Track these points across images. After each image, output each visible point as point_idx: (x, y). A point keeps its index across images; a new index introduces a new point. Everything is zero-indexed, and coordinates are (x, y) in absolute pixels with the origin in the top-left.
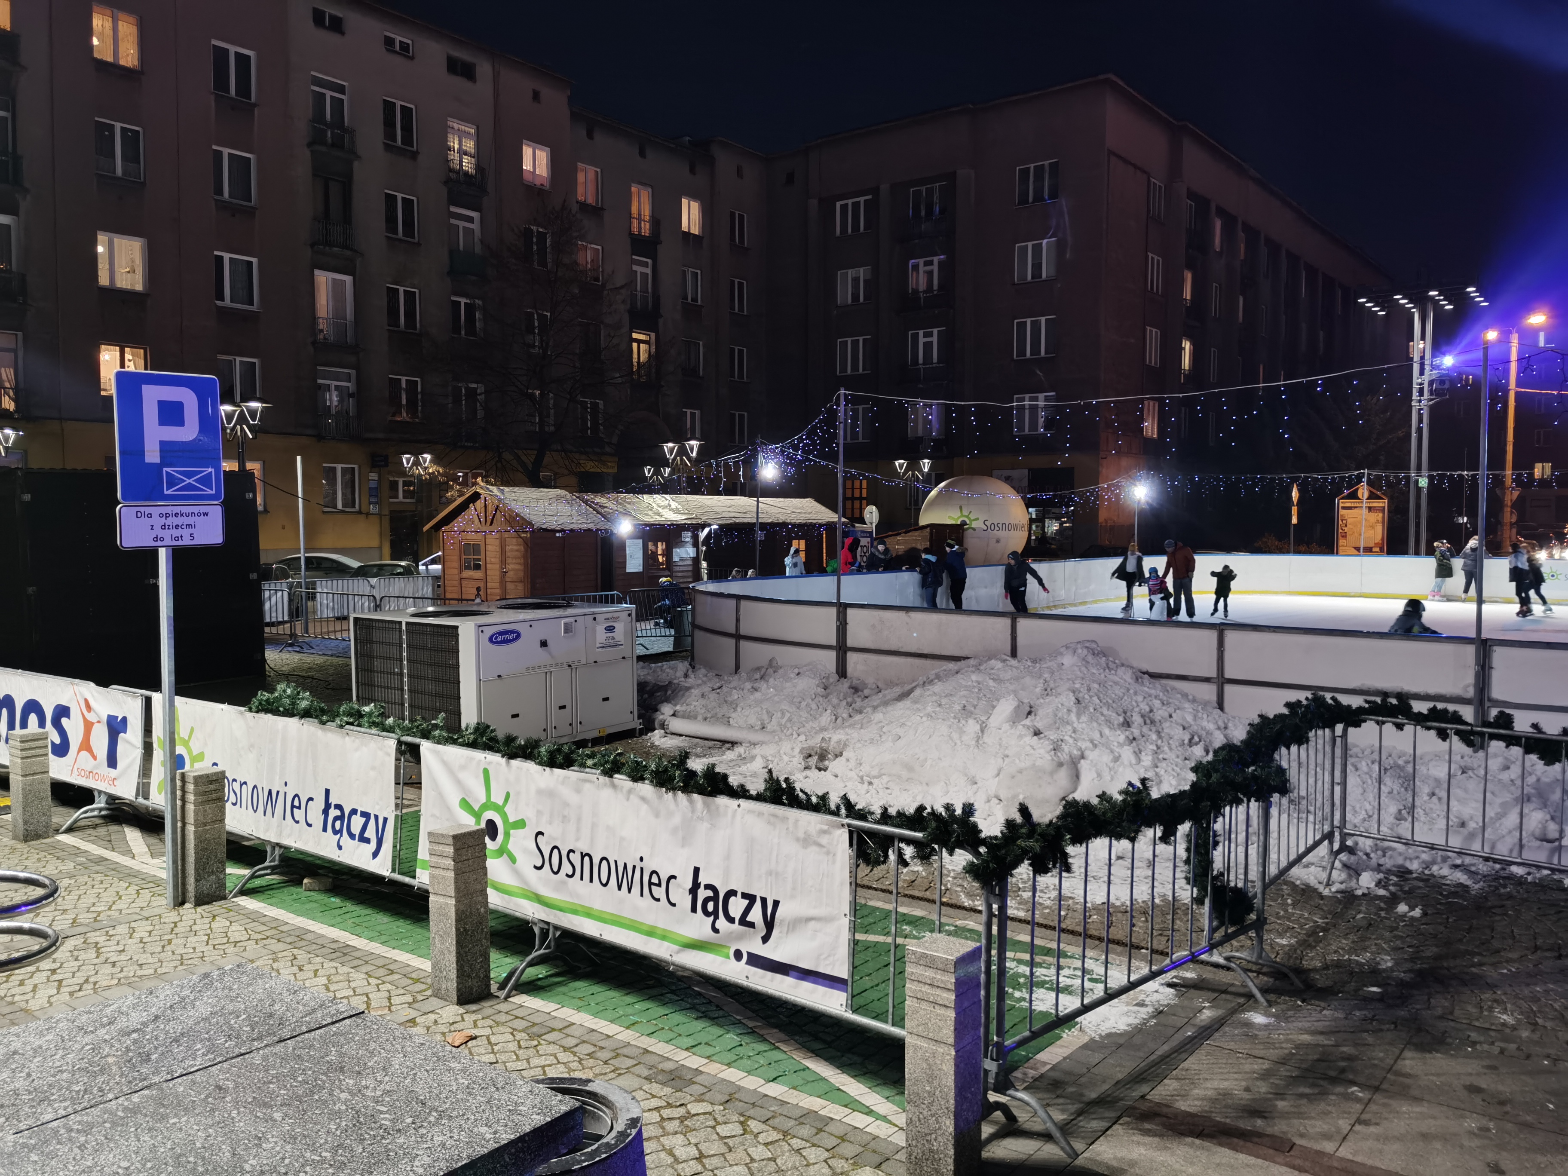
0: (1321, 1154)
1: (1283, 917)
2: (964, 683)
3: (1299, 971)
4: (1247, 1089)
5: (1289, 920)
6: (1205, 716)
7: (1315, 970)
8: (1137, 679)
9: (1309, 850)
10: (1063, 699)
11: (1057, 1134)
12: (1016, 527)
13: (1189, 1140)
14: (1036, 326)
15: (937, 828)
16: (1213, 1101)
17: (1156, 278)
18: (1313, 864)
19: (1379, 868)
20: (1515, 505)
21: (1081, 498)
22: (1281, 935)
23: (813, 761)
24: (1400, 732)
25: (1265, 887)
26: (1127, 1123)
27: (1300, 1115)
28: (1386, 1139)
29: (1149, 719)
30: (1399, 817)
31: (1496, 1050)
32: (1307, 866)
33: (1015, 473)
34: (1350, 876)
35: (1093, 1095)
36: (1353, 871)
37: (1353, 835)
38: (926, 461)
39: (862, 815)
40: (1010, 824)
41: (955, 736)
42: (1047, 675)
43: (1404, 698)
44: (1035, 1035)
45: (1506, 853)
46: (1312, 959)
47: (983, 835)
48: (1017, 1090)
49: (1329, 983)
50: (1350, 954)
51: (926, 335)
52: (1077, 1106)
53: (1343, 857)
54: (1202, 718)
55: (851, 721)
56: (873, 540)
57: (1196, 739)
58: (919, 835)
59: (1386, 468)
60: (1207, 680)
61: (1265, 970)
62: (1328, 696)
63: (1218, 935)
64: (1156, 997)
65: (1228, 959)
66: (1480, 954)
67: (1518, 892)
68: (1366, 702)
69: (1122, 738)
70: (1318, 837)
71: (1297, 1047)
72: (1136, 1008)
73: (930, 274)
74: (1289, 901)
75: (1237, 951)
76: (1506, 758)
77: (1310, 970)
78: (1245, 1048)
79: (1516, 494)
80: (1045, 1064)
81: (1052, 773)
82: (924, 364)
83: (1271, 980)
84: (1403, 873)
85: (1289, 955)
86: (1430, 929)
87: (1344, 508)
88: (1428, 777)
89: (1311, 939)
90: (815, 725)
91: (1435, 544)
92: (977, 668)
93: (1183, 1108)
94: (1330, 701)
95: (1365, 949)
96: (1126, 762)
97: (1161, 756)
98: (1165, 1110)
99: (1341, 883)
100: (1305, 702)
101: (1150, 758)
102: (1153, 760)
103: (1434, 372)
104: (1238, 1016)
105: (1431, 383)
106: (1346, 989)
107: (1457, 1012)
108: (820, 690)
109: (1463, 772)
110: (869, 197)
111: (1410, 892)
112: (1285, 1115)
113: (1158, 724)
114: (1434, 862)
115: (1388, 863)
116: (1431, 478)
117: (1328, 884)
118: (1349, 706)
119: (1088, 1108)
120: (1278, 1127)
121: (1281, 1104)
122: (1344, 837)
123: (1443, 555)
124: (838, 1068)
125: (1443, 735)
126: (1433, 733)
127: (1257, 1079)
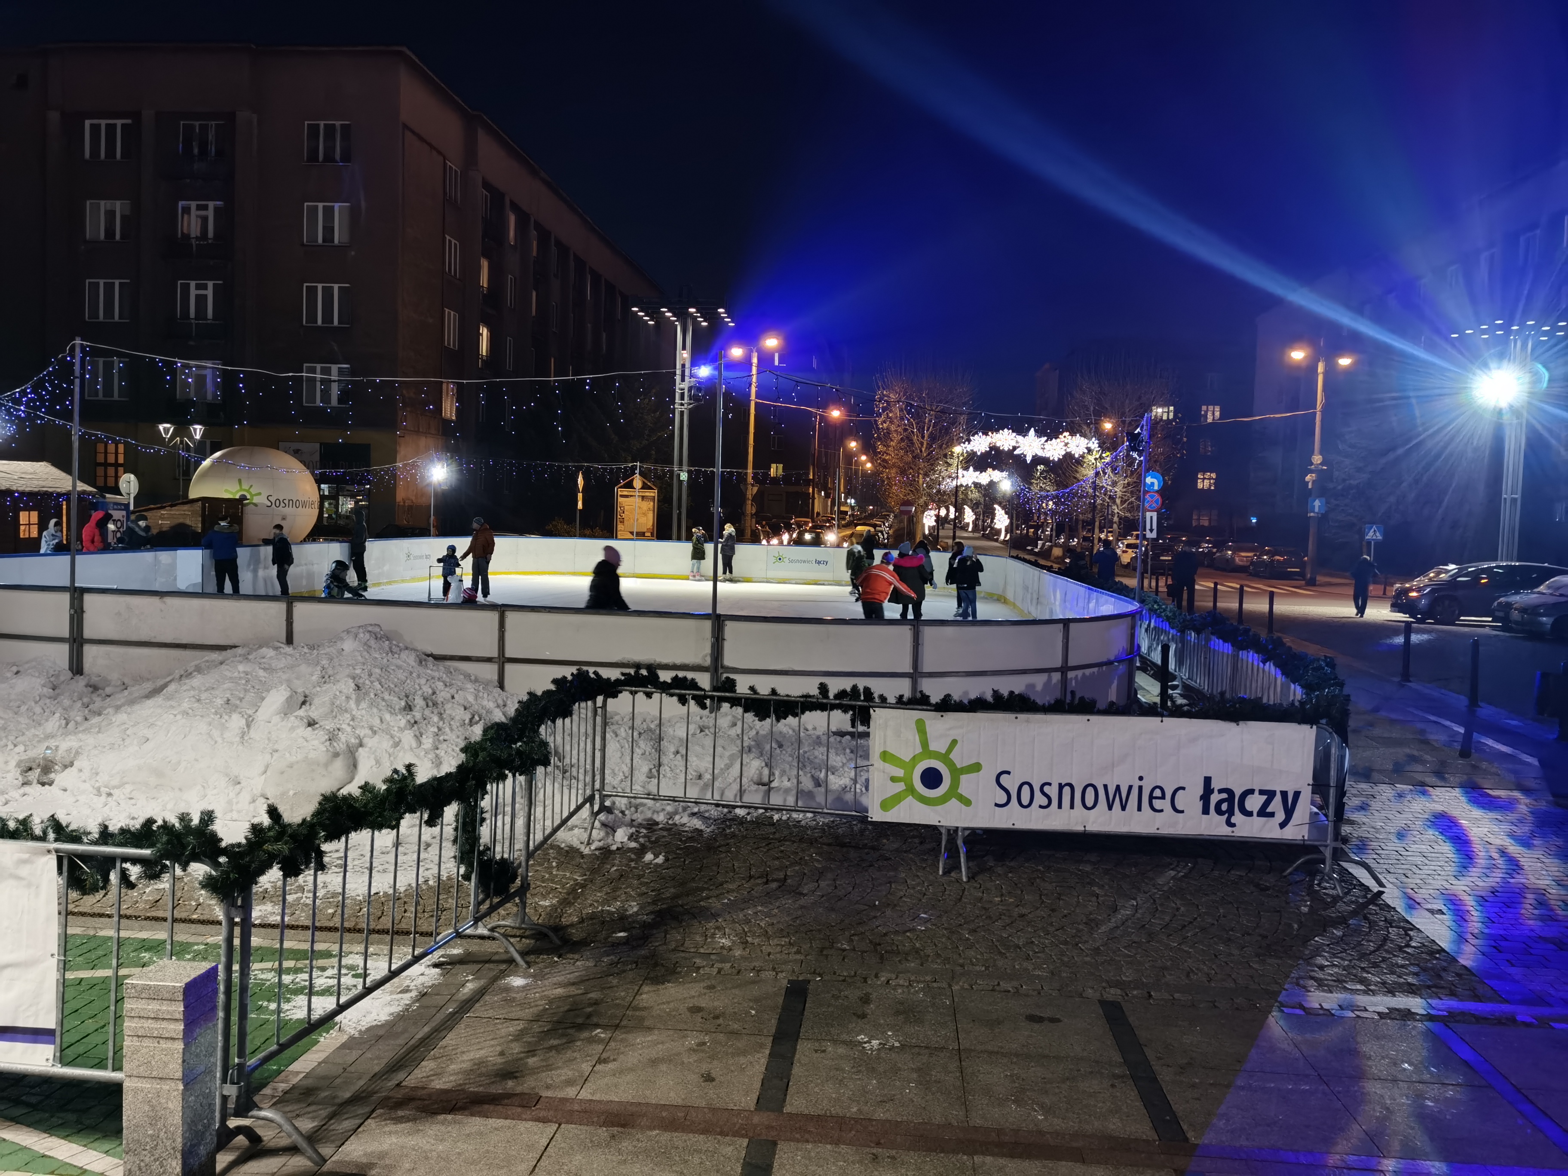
0: (564, 1100)
1: (548, 879)
2: (228, 674)
3: (558, 929)
4: (502, 1054)
5: (553, 881)
6: (485, 695)
7: (572, 925)
8: (421, 662)
9: (571, 815)
10: (341, 686)
11: (302, 1144)
12: (304, 504)
13: (441, 1117)
14: (328, 293)
15: (168, 842)
16: (468, 1072)
17: (453, 261)
18: (576, 826)
19: (632, 822)
20: (755, 498)
21: (375, 477)
22: (544, 897)
23: (34, 775)
24: (649, 700)
25: (530, 855)
26: (381, 1115)
27: (549, 1068)
28: (621, 1072)
29: (431, 702)
30: (650, 776)
31: (715, 971)
32: (571, 829)
33: (305, 447)
34: (607, 834)
35: (347, 1095)
36: (610, 828)
37: (610, 796)
38: (198, 427)
39: (75, 837)
40: (256, 829)
41: (216, 733)
42: (325, 662)
43: (652, 668)
44: (283, 1047)
45: (732, 798)
46: (570, 915)
47: (223, 844)
48: (260, 1109)
49: (583, 935)
50: (603, 905)
51: (198, 287)
52: (330, 1109)
53: (602, 817)
54: (483, 698)
55: (87, 724)
56: (129, 513)
57: (476, 718)
58: (147, 852)
59: (656, 462)
60: (489, 660)
61: (528, 933)
62: (591, 670)
63: (485, 907)
64: (422, 979)
65: (492, 930)
66: (708, 889)
67: (740, 831)
68: (623, 674)
69: (403, 723)
70: (580, 801)
71: (551, 1002)
72: (400, 995)
73: (205, 219)
74: (554, 864)
75: (503, 920)
76: (734, 716)
77: (568, 926)
78: (501, 1013)
79: (755, 489)
80: (298, 1073)
81: (326, 765)
82: (196, 319)
83: (532, 941)
84: (651, 825)
85: (549, 915)
86: (670, 872)
87: (622, 496)
88: (674, 737)
89: (571, 897)
90: (39, 732)
91: (694, 530)
92: (245, 658)
93: (438, 1087)
94: (592, 676)
95: (615, 899)
96: (407, 747)
97: (441, 738)
98: (420, 1093)
99: (600, 841)
100: (570, 678)
101: (431, 740)
102: (434, 742)
103: (692, 379)
104: (499, 982)
105: (690, 389)
106: (598, 939)
107: (687, 943)
108: (47, 691)
109: (702, 731)
110: (129, 121)
111: (657, 841)
112: (534, 1071)
113: (440, 706)
114: (676, 813)
115: (639, 817)
116: (689, 472)
117: (589, 844)
118: (609, 679)
119: (340, 1109)
120: (527, 1085)
121: (531, 1061)
122: (603, 798)
123: (698, 540)
124: (45, 1132)
125: (683, 700)
126: (675, 699)
127: (512, 1041)
